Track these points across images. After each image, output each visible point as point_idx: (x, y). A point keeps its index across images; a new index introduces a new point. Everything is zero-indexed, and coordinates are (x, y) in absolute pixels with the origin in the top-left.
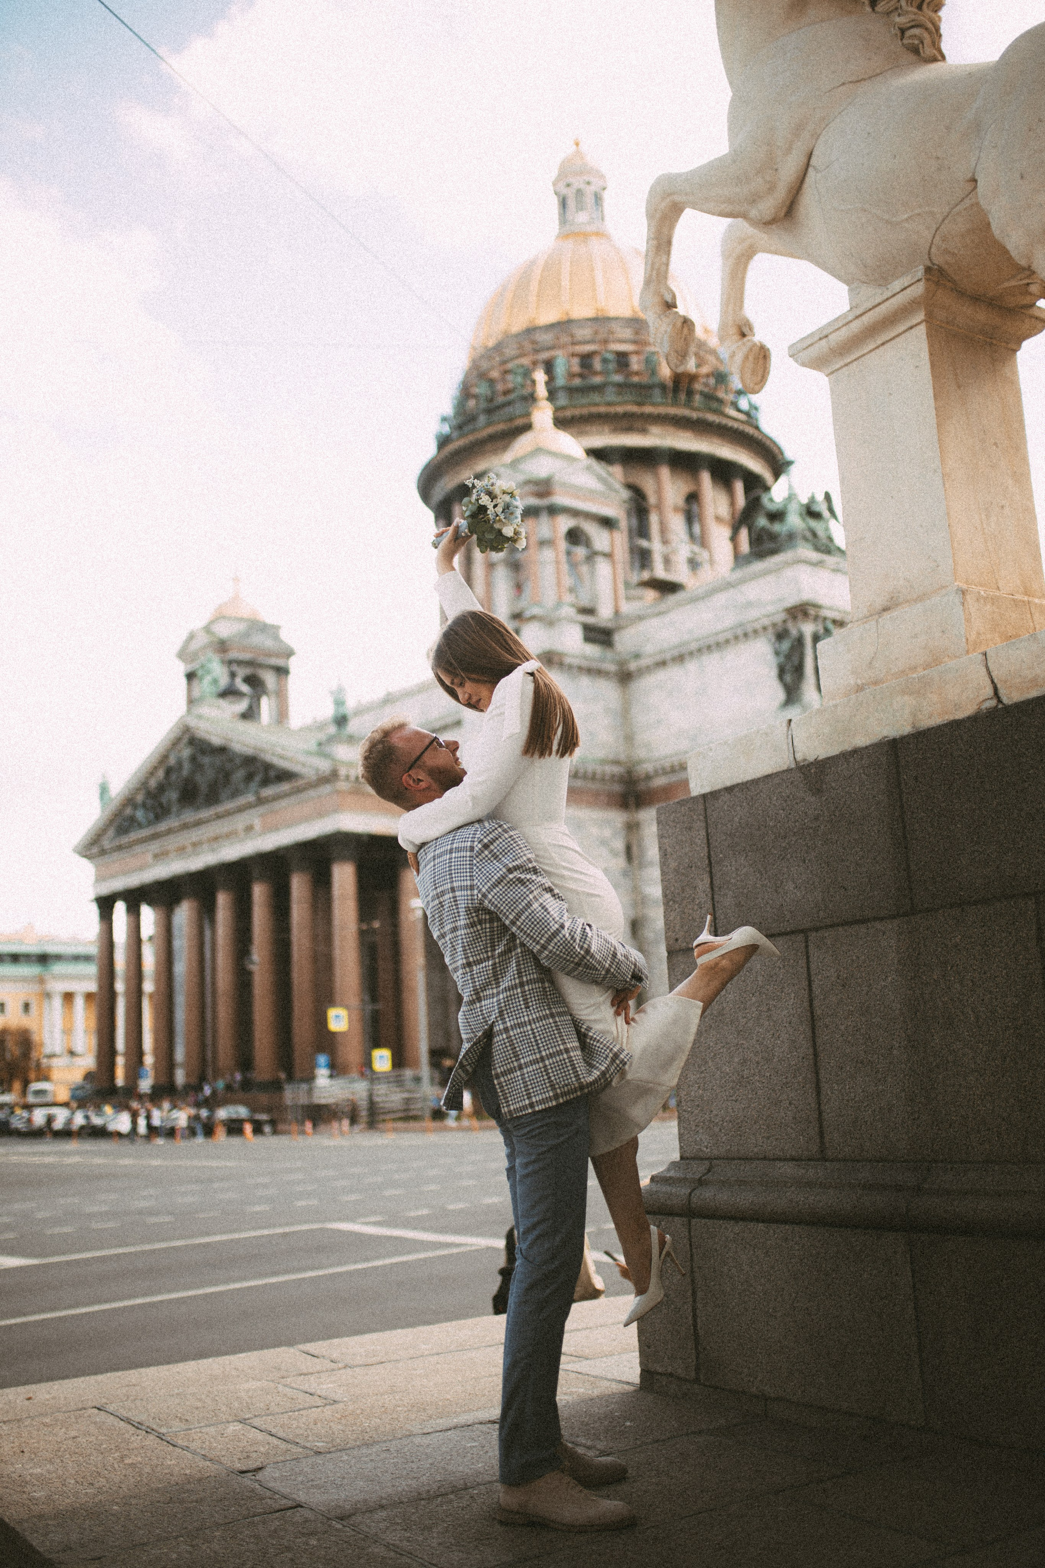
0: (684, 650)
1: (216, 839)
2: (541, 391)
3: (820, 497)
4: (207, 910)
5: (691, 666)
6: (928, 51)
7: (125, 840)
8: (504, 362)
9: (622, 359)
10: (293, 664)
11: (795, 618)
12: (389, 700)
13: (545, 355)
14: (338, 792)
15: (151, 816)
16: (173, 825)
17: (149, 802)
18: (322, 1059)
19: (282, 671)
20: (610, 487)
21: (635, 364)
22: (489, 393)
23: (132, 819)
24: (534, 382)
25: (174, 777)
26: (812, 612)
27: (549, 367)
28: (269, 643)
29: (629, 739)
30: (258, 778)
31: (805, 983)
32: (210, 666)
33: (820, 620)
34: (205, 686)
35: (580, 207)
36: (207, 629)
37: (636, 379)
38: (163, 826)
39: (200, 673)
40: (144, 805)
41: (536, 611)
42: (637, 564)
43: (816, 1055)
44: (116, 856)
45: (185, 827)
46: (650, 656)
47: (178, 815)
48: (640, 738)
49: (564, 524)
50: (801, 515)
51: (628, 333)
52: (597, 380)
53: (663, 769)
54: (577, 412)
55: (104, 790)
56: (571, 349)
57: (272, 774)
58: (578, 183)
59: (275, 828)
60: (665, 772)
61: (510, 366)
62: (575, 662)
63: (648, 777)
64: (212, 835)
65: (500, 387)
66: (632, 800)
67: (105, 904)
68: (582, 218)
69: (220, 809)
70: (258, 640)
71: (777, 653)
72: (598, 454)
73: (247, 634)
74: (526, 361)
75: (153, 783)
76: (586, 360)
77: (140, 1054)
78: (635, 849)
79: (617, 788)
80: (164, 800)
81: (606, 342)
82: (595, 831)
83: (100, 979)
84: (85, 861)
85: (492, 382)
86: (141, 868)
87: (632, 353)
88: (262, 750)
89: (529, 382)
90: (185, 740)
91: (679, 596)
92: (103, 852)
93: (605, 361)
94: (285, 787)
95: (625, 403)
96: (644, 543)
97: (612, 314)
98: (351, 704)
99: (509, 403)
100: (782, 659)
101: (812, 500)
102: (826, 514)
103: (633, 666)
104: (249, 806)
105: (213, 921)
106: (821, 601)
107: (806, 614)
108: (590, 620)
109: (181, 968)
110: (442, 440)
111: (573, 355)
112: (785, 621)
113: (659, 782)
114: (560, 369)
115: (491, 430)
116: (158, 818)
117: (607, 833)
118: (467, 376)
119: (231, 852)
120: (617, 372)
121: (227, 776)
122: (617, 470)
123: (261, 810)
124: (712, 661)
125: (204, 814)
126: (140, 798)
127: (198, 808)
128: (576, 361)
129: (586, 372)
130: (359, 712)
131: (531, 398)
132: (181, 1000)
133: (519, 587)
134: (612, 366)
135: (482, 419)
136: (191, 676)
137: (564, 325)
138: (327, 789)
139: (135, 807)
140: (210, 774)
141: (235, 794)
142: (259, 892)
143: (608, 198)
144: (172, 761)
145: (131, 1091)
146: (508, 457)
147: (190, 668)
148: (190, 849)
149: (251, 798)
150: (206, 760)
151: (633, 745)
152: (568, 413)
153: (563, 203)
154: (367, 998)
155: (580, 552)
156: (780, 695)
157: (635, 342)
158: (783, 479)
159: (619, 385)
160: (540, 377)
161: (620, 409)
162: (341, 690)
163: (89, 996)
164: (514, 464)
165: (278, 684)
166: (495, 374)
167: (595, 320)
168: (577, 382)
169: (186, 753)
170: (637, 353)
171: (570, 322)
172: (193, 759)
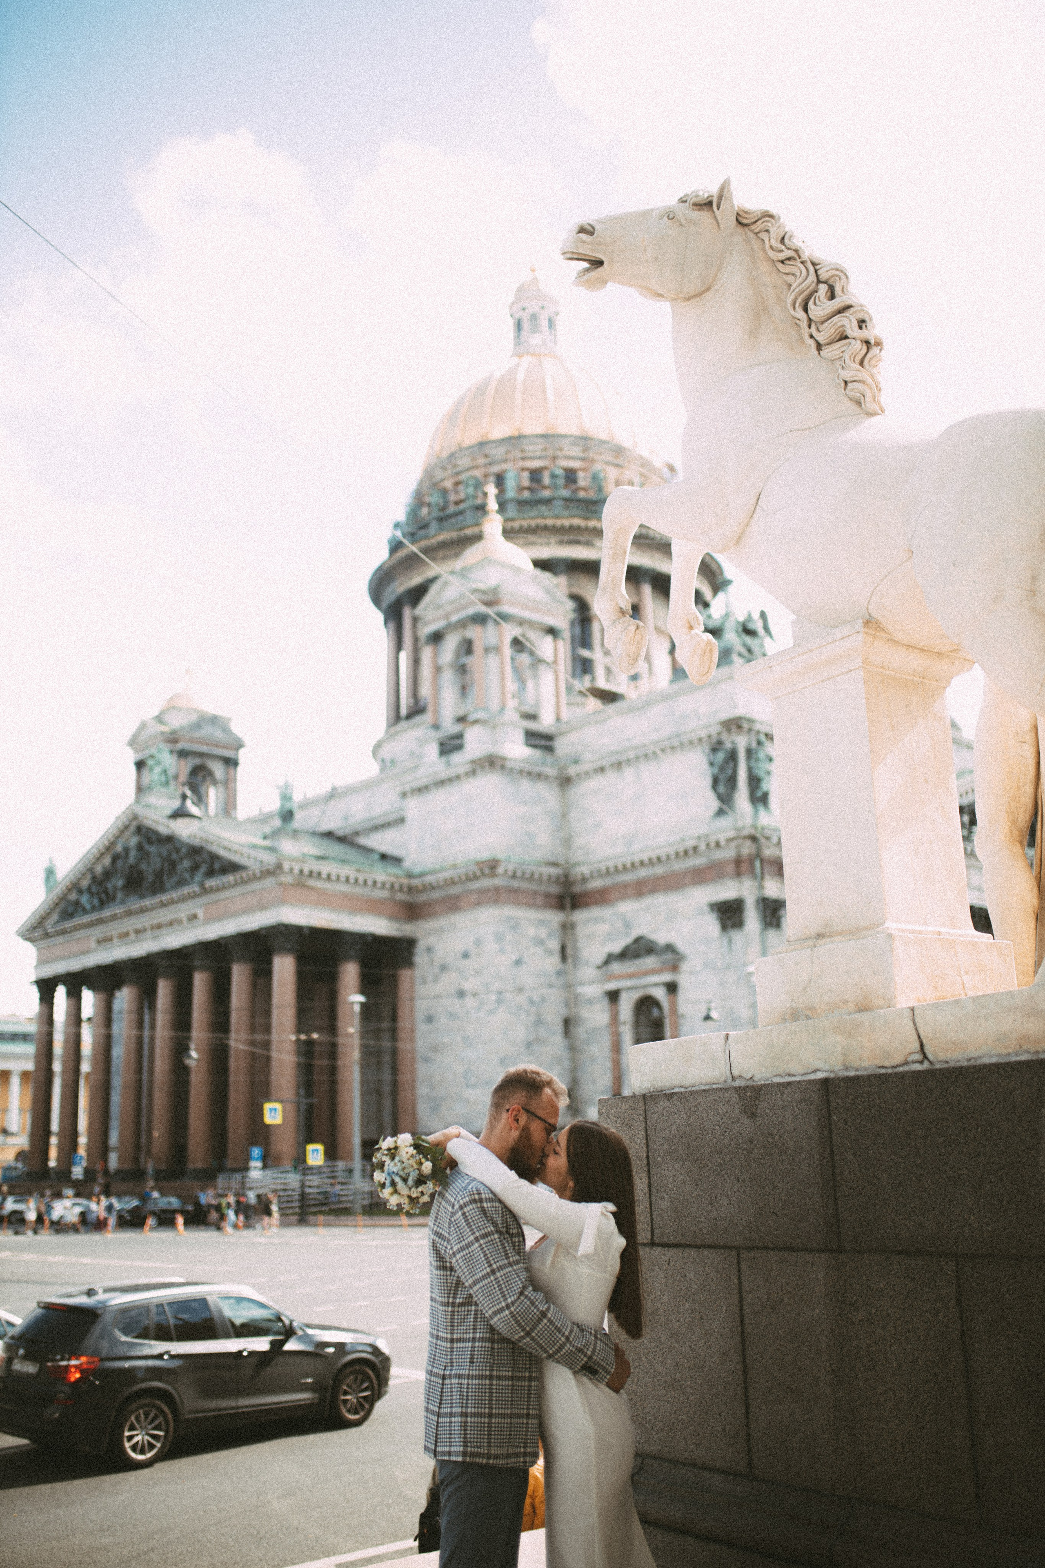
0: (622, 758)
1: (159, 926)
2: (493, 505)
3: (756, 616)
4: (147, 995)
5: (629, 773)
6: (869, 405)
7: (68, 924)
8: (458, 474)
9: (571, 476)
10: (243, 756)
11: (729, 730)
12: (333, 795)
13: (496, 469)
14: (281, 884)
15: (96, 902)
16: (118, 911)
17: (94, 889)
18: (256, 1152)
19: (231, 763)
20: (554, 599)
21: (583, 480)
22: (441, 502)
23: (77, 903)
24: (485, 494)
25: (119, 863)
26: (746, 725)
27: (500, 480)
28: (219, 734)
29: (567, 841)
30: (203, 869)
31: (736, 1298)
32: (159, 756)
33: (753, 733)
34: (153, 775)
35: (535, 329)
36: (159, 719)
37: (582, 494)
38: (107, 913)
39: (150, 762)
40: (89, 889)
41: (480, 715)
42: (579, 671)
43: (745, 1372)
44: (60, 939)
45: (129, 913)
46: (590, 762)
47: (122, 902)
48: (579, 841)
49: (510, 631)
50: (737, 631)
51: (576, 451)
52: (546, 493)
53: (599, 871)
54: (525, 523)
55: (50, 873)
56: (521, 464)
57: (217, 866)
58: (533, 307)
59: (219, 918)
60: (600, 876)
61: (463, 477)
62: (517, 766)
63: (584, 880)
64: (155, 922)
65: (452, 498)
66: (568, 901)
67: (46, 987)
68: (535, 340)
69: (165, 897)
70: (207, 731)
71: (712, 764)
72: (542, 565)
73: (197, 726)
74: (478, 473)
75: (99, 869)
76: (535, 475)
77: (75, 1134)
78: (569, 951)
79: (555, 889)
80: (109, 886)
81: (555, 458)
82: (532, 931)
83: (38, 1058)
84: (28, 944)
85: (444, 492)
86: (84, 953)
87: (581, 470)
88: (207, 841)
89: (480, 494)
90: (132, 829)
91: (618, 705)
92: (47, 935)
93: (554, 476)
94: (230, 878)
95: (572, 516)
96: (585, 653)
97: (562, 430)
98: (297, 797)
99: (461, 513)
100: (716, 770)
101: (749, 618)
102: (761, 631)
103: (572, 771)
104: (193, 896)
105: (152, 1006)
106: (755, 716)
107: (740, 727)
108: (532, 726)
109: (118, 1052)
110: (394, 544)
111: (523, 469)
112: (719, 734)
113: (595, 884)
114: (510, 483)
115: (441, 537)
116: (102, 904)
117: (543, 933)
118: (421, 483)
119: (174, 940)
120: (566, 487)
121: (173, 865)
122: (562, 580)
123: (205, 899)
124: (647, 770)
125: (148, 902)
126: (85, 883)
127: (142, 896)
128: (526, 475)
129: (535, 485)
130: (302, 806)
131: (482, 509)
132: (118, 1081)
133: (464, 690)
134: (561, 482)
135: (434, 526)
136: (140, 765)
137: (515, 440)
138: (269, 882)
139: (80, 892)
140: (156, 863)
141: (181, 883)
142: (200, 982)
143: (561, 323)
144: (119, 848)
145: (63, 1175)
146: (458, 564)
147: (140, 756)
148: (133, 936)
149: (196, 888)
150: (152, 849)
151: (570, 848)
152: (516, 525)
153: (519, 325)
154: (302, 1092)
155: (524, 659)
156: (714, 804)
157: (583, 459)
158: (721, 595)
159: (566, 500)
160: (492, 490)
161: (567, 523)
162: (287, 786)
163: (25, 1075)
164: (463, 573)
165: (227, 773)
166: (448, 484)
167: (545, 436)
168: (526, 494)
169: (134, 841)
170: (585, 470)
171: (520, 437)
172: (140, 847)
